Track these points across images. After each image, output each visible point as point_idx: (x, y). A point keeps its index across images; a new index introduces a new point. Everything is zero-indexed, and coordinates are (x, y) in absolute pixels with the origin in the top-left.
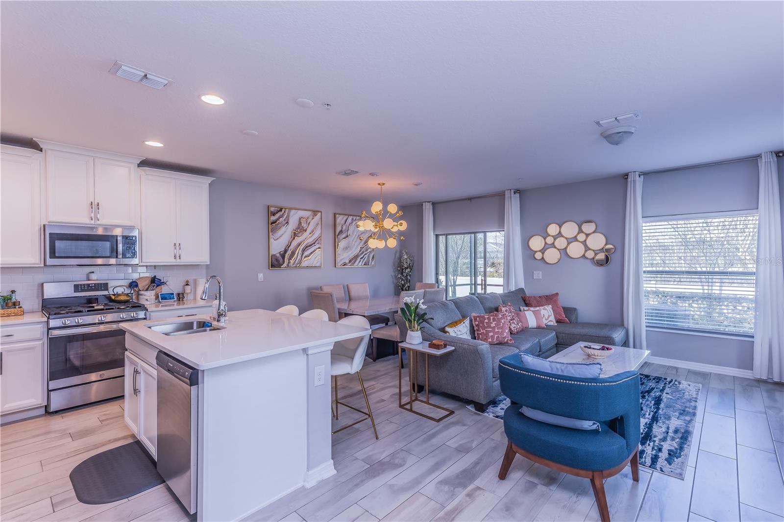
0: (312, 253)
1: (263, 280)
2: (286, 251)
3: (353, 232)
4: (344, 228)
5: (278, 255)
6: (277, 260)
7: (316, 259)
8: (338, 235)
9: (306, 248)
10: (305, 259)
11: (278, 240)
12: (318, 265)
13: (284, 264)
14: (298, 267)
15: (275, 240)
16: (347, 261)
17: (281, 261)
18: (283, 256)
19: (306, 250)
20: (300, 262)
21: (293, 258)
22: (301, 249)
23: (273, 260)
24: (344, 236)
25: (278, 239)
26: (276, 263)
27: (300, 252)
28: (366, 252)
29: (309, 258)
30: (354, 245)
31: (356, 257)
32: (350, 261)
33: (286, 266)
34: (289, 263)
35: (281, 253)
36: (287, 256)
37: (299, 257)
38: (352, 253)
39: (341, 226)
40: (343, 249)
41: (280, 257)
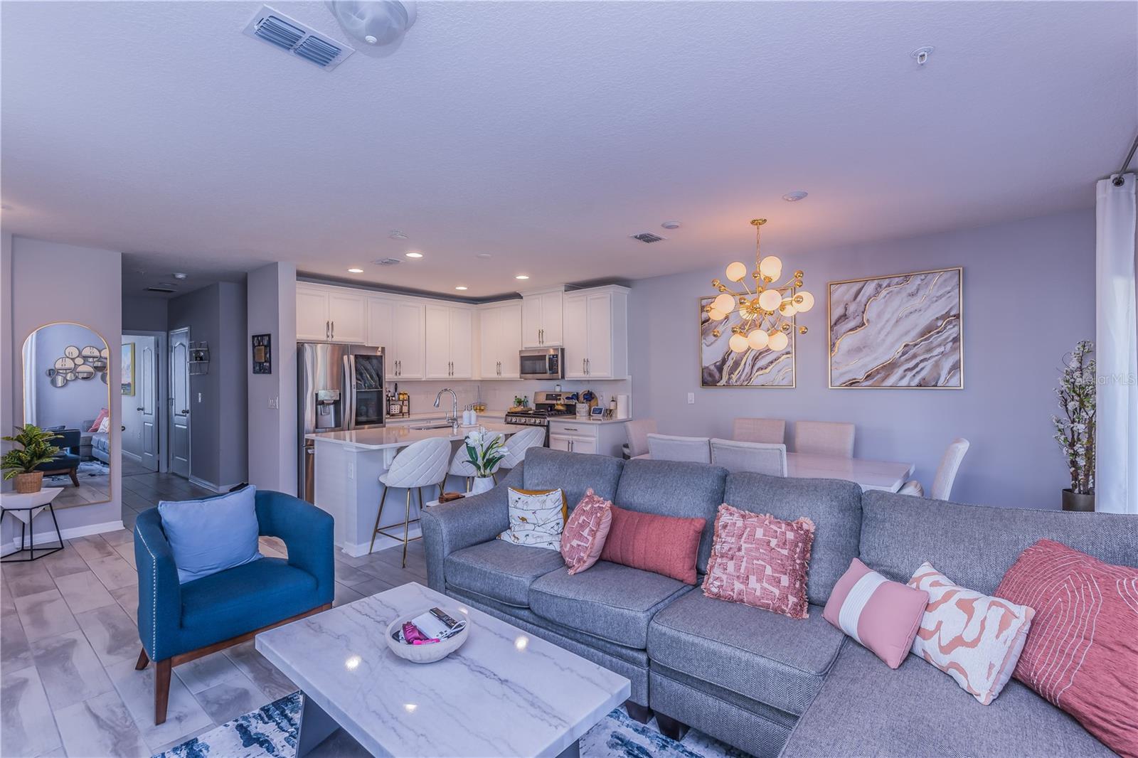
0: (772, 362)
1: (693, 402)
2: (724, 361)
3: (879, 316)
4: (852, 308)
5: (712, 368)
6: (711, 375)
7: (781, 373)
8: (835, 324)
9: (759, 355)
10: (758, 373)
11: (711, 346)
12: (785, 382)
13: (722, 381)
14: (746, 384)
15: (708, 346)
16: (861, 376)
17: (717, 375)
18: (720, 369)
19: (760, 357)
20: (749, 378)
21: (737, 372)
22: (750, 358)
23: (706, 375)
24: (852, 324)
25: (712, 343)
26: (709, 379)
27: (750, 361)
28: (927, 356)
29: (767, 370)
30: (884, 340)
31: (890, 367)
32: (868, 377)
33: (724, 383)
34: (729, 379)
35: (718, 364)
36: (726, 369)
37: (748, 369)
38: (876, 359)
39: (842, 306)
40: (849, 351)
41: (715, 370)
